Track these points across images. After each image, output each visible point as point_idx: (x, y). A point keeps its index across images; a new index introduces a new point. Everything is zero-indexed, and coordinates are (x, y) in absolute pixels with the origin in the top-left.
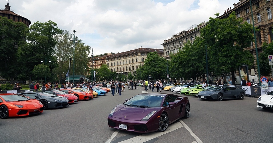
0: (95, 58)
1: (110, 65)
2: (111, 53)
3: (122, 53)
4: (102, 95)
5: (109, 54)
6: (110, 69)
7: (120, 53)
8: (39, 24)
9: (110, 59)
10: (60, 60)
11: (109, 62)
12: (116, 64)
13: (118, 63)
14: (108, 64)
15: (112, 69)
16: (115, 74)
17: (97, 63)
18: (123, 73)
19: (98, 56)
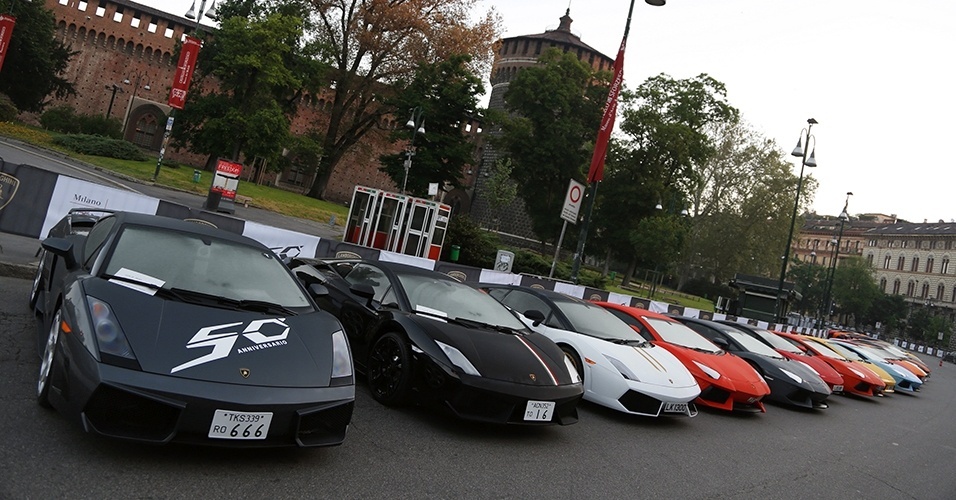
0: (817, 225)
1: (878, 262)
2: (893, 217)
3: (942, 223)
4: (905, 390)
5: (881, 220)
6: (877, 277)
7: (933, 225)
8: (663, 80)
9: (883, 238)
10: (697, 210)
11: (875, 251)
12: (908, 266)
13: (916, 261)
14: (871, 257)
15: (884, 282)
16: (896, 305)
17: (826, 243)
18: (935, 307)
19: (831, 218)
